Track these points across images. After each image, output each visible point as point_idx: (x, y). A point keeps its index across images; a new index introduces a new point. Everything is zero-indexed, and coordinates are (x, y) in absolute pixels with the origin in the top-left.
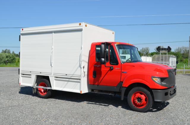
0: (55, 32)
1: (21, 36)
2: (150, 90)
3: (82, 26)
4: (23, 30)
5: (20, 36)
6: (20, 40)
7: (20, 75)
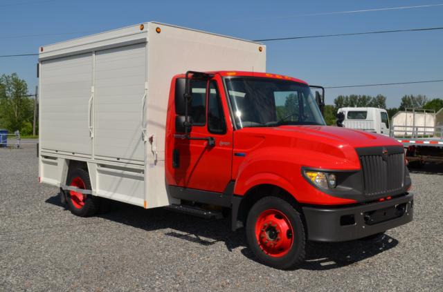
0: (99, 51)
1: (40, 65)
2: (299, 206)
3: (146, 32)
4: (42, 50)
5: (38, 65)
6: (38, 76)
7: (40, 157)
